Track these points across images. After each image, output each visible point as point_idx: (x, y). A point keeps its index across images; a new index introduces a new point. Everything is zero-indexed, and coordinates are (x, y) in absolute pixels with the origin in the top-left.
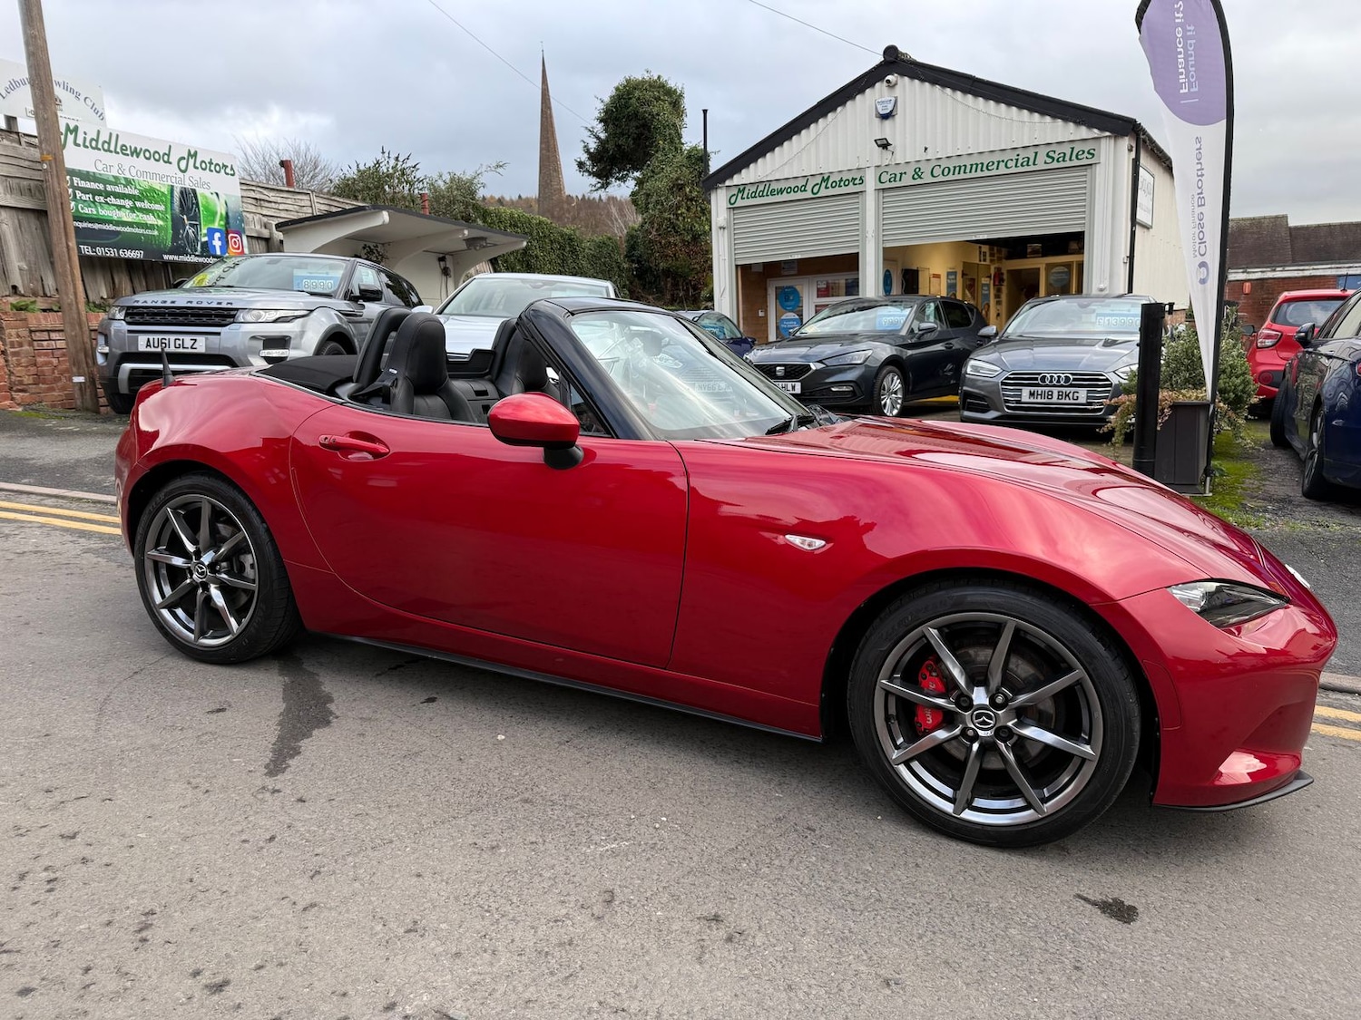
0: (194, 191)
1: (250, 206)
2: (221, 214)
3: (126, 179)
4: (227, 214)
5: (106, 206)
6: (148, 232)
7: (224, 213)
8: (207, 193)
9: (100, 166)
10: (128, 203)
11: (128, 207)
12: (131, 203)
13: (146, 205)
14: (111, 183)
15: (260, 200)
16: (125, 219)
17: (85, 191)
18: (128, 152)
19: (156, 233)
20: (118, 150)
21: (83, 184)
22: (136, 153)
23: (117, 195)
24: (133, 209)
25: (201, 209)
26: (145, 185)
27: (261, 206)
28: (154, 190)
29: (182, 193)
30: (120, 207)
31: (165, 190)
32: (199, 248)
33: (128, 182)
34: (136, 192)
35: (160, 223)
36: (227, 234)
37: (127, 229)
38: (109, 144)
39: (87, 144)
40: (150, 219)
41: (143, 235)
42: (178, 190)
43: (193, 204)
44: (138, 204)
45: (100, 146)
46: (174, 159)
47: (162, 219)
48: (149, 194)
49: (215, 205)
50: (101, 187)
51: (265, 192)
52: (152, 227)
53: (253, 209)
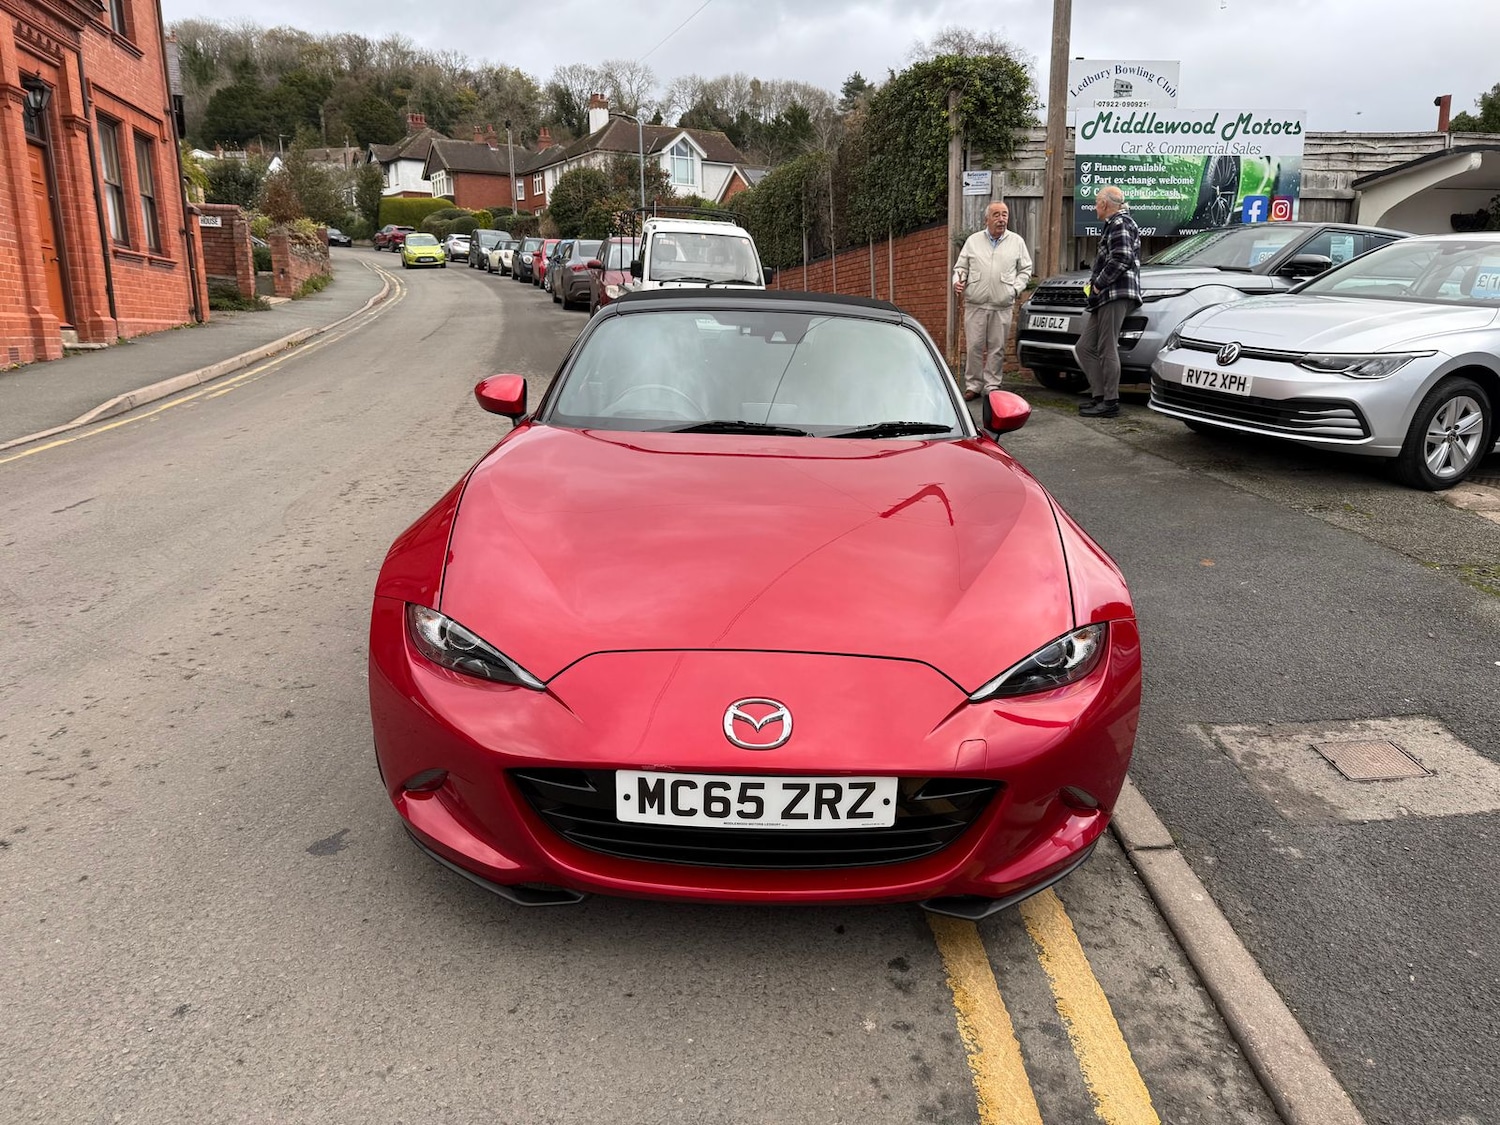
0: (1237, 159)
1: (1339, 163)
2: (1269, 179)
3: (1154, 157)
4: (1277, 178)
5: (1124, 187)
6: (1169, 208)
7: (1273, 178)
8: (1254, 158)
9: (1127, 148)
10: (1150, 181)
11: (1149, 184)
12: (1153, 181)
13: (1173, 180)
14: (1135, 163)
15: (1359, 154)
16: (1143, 197)
17: (1103, 174)
18: (1164, 129)
19: (1177, 208)
20: (1152, 129)
21: (1104, 168)
22: (1172, 128)
23: (1138, 175)
24: (1153, 187)
25: (1242, 176)
26: (1175, 160)
27: (1358, 162)
28: (1183, 163)
29: (1220, 162)
30: (1139, 186)
31: (1199, 162)
32: (1228, 220)
33: (1156, 159)
34: (1163, 169)
35: (1185, 197)
36: (1272, 199)
37: (1144, 207)
38: (1143, 124)
39: (1119, 128)
40: (1174, 195)
41: (1160, 211)
42: (1216, 160)
43: (1232, 172)
44: (1162, 181)
45: (1132, 128)
46: (1218, 128)
47: (1188, 193)
48: (1180, 169)
49: (1263, 170)
50: (1124, 168)
51: (1370, 144)
52: (1173, 202)
53: (1345, 166)
